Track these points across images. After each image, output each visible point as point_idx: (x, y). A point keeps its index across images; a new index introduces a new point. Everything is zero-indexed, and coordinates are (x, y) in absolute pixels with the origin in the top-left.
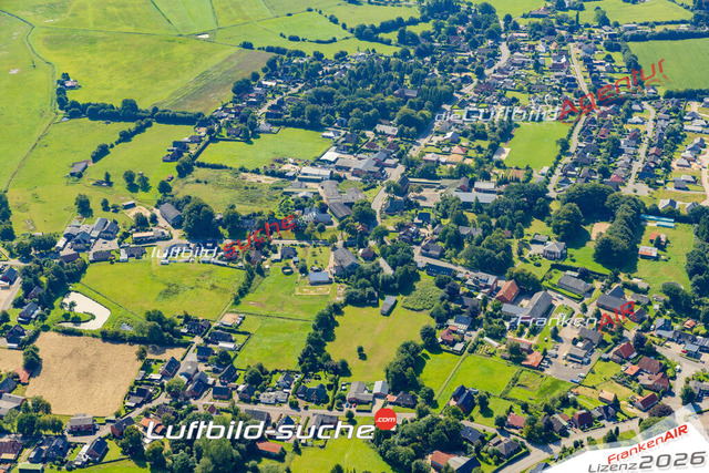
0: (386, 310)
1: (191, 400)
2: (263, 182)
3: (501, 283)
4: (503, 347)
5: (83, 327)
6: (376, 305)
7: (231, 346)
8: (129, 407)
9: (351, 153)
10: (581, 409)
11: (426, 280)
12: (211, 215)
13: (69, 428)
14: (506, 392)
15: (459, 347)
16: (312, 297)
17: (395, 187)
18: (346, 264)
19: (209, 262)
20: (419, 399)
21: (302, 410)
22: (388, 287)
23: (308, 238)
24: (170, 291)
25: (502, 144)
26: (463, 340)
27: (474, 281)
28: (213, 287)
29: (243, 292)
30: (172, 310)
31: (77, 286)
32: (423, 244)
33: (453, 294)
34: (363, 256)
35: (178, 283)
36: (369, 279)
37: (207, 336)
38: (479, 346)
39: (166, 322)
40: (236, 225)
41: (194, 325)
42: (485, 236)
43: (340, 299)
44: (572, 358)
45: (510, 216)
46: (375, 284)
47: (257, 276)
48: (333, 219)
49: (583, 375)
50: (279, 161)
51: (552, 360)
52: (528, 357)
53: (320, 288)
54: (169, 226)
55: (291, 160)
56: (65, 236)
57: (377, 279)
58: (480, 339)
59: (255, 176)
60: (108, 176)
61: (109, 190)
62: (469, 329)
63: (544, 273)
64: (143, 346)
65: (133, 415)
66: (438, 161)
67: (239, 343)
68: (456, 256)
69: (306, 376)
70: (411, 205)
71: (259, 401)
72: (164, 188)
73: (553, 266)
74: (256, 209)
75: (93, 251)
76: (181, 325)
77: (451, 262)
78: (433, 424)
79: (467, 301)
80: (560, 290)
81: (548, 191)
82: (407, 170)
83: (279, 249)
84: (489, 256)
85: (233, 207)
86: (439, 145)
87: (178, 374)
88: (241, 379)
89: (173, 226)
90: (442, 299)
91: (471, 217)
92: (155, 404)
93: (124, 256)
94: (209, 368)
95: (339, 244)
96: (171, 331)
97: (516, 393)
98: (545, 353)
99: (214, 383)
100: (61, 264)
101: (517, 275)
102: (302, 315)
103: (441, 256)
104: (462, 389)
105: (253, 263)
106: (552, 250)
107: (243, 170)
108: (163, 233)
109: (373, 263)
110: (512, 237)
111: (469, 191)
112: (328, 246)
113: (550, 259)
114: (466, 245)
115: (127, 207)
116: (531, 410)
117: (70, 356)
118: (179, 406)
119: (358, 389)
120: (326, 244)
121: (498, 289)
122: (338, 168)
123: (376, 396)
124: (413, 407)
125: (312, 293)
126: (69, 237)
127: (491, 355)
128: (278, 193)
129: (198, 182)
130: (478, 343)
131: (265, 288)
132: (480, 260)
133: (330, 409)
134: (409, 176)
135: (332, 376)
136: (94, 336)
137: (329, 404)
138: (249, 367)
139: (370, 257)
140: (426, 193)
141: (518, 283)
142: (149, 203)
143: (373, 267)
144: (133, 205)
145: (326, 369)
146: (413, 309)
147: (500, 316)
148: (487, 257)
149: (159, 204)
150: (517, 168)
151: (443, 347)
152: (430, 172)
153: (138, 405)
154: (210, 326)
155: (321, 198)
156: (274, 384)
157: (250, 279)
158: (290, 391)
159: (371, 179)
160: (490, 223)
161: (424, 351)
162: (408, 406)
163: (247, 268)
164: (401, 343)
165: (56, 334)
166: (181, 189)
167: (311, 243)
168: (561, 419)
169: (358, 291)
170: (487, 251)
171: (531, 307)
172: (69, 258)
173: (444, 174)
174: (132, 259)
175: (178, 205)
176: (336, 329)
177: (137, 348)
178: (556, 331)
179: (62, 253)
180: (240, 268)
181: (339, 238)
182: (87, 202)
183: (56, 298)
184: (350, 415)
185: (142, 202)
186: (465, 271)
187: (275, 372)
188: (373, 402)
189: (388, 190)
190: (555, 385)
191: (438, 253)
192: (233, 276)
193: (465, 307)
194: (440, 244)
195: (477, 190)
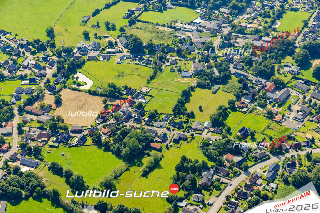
0: (214, 91)
1: (124, 123)
2: (166, 30)
3: (268, 83)
4: (265, 111)
5: (81, 88)
6: (210, 88)
7: (144, 101)
8: (97, 123)
9: (207, 20)
10: (296, 141)
11: (234, 79)
12: (141, 43)
13: (71, 130)
14: (264, 131)
15: (245, 110)
16: (182, 83)
17: (225, 37)
18: (199, 70)
19: (138, 64)
20: (224, 131)
21: (172, 131)
22: (216, 81)
23: (183, 57)
24: (120, 75)
25: (277, 21)
26: (247, 107)
27: (256, 81)
28: (139, 75)
29: (152, 78)
30: (120, 83)
31: (80, 70)
32: (235, 63)
33: (245, 87)
34: (207, 67)
35: (124, 72)
36: (208, 77)
37: (134, 96)
38: (254, 110)
39: (117, 88)
40: (152, 48)
41: (129, 91)
42: (263, 61)
43: (194, 85)
44: (296, 119)
45: (276, 53)
46: (211, 79)
47: (159, 72)
48: (196, 49)
49: (300, 127)
50: (174, 22)
51: (286, 119)
52: (276, 117)
53: (186, 79)
54: (123, 47)
55: (180, 22)
56: (77, 48)
57: (211, 77)
58: (255, 107)
59: (163, 27)
60: (98, 23)
61: (98, 29)
62: (250, 102)
63: (288, 80)
64: (106, 98)
65: (99, 127)
66: (246, 27)
67: (148, 100)
68: (249, 70)
69: (175, 117)
70: (231, 45)
71: (153, 126)
72: (122, 30)
73: (293, 78)
74: (161, 42)
75: (89, 55)
76: (123, 90)
77: (246, 72)
78: (228, 142)
79: (251, 90)
80: (295, 88)
81: (295, 44)
82: (232, 29)
83: (170, 61)
84: (263, 70)
85: (151, 40)
86: (248, 19)
87: (120, 111)
88: (147, 116)
89: (124, 47)
90: (240, 88)
91: (258, 52)
92: (108, 123)
93: (102, 58)
94: (133, 110)
95: (197, 60)
96: (119, 92)
97: (268, 132)
98: (283, 115)
99: (135, 116)
100: (74, 60)
101: (276, 80)
102: (177, 90)
103: (242, 69)
104: (244, 128)
105: (157, 66)
106: (293, 70)
107: (157, 24)
108: (120, 50)
109: (211, 70)
110: (276, 63)
111: (259, 41)
112: (192, 61)
113: (292, 74)
114: (254, 65)
115: (105, 37)
116: (273, 140)
117: (74, 99)
118: (118, 125)
119: (197, 124)
120: (191, 60)
121: (266, 86)
122: (200, 26)
123: (205, 128)
124: (220, 134)
125: (182, 81)
126: (79, 49)
127: (259, 114)
128: (172, 36)
129: (137, 28)
130: (254, 109)
131: (162, 77)
132: (259, 72)
133: (184, 132)
134: (232, 32)
135: (187, 118)
136: (85, 92)
137: (184, 129)
138: (150, 110)
139: (210, 67)
140: (239, 40)
141: (275, 84)
142: (115, 36)
143: (211, 72)
144: (108, 37)
145: (184, 114)
146: (226, 92)
147: (265, 98)
148: (263, 71)
149: (119, 37)
150: (283, 32)
151: (238, 109)
152: (242, 31)
153: (101, 123)
154: (136, 92)
155: (191, 39)
156: (161, 119)
157: (155, 73)
158: (168, 123)
159: (214, 32)
160: (266, 56)
161: (229, 110)
162: (218, 133)
163: (155, 68)
164: (219, 106)
165: (69, 90)
166: (129, 31)
167: (184, 59)
168: (287, 145)
169: (202, 81)
170: (263, 68)
171: (280, 95)
172: (78, 58)
173: (249, 32)
174: (105, 60)
175: (127, 38)
176: (191, 98)
177: (103, 98)
178: (290, 106)
179: (75, 55)
180: (152, 68)
181: (197, 57)
182: (88, 34)
183: (71, 74)
184: (192, 135)
185: (112, 36)
186: (252, 77)
187: (162, 114)
188: (203, 130)
189: (222, 38)
190: (286, 130)
191: (241, 68)
192: (148, 71)
193: (250, 92)
194: (242, 63)
195: (263, 41)
